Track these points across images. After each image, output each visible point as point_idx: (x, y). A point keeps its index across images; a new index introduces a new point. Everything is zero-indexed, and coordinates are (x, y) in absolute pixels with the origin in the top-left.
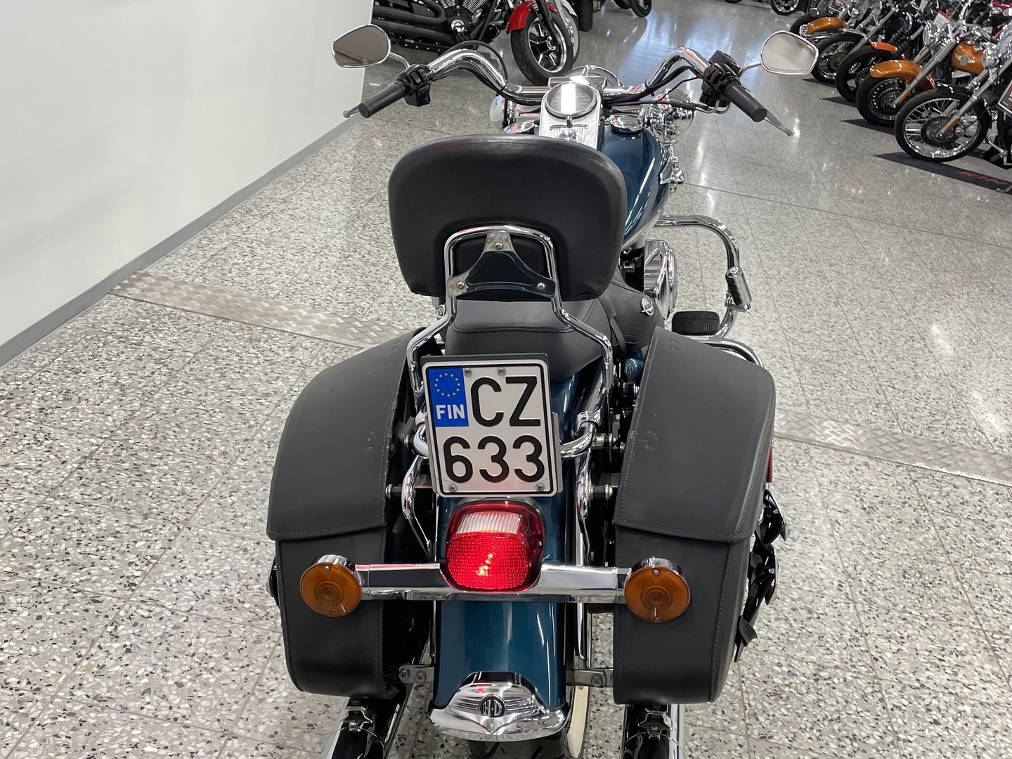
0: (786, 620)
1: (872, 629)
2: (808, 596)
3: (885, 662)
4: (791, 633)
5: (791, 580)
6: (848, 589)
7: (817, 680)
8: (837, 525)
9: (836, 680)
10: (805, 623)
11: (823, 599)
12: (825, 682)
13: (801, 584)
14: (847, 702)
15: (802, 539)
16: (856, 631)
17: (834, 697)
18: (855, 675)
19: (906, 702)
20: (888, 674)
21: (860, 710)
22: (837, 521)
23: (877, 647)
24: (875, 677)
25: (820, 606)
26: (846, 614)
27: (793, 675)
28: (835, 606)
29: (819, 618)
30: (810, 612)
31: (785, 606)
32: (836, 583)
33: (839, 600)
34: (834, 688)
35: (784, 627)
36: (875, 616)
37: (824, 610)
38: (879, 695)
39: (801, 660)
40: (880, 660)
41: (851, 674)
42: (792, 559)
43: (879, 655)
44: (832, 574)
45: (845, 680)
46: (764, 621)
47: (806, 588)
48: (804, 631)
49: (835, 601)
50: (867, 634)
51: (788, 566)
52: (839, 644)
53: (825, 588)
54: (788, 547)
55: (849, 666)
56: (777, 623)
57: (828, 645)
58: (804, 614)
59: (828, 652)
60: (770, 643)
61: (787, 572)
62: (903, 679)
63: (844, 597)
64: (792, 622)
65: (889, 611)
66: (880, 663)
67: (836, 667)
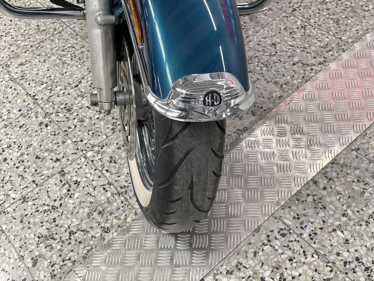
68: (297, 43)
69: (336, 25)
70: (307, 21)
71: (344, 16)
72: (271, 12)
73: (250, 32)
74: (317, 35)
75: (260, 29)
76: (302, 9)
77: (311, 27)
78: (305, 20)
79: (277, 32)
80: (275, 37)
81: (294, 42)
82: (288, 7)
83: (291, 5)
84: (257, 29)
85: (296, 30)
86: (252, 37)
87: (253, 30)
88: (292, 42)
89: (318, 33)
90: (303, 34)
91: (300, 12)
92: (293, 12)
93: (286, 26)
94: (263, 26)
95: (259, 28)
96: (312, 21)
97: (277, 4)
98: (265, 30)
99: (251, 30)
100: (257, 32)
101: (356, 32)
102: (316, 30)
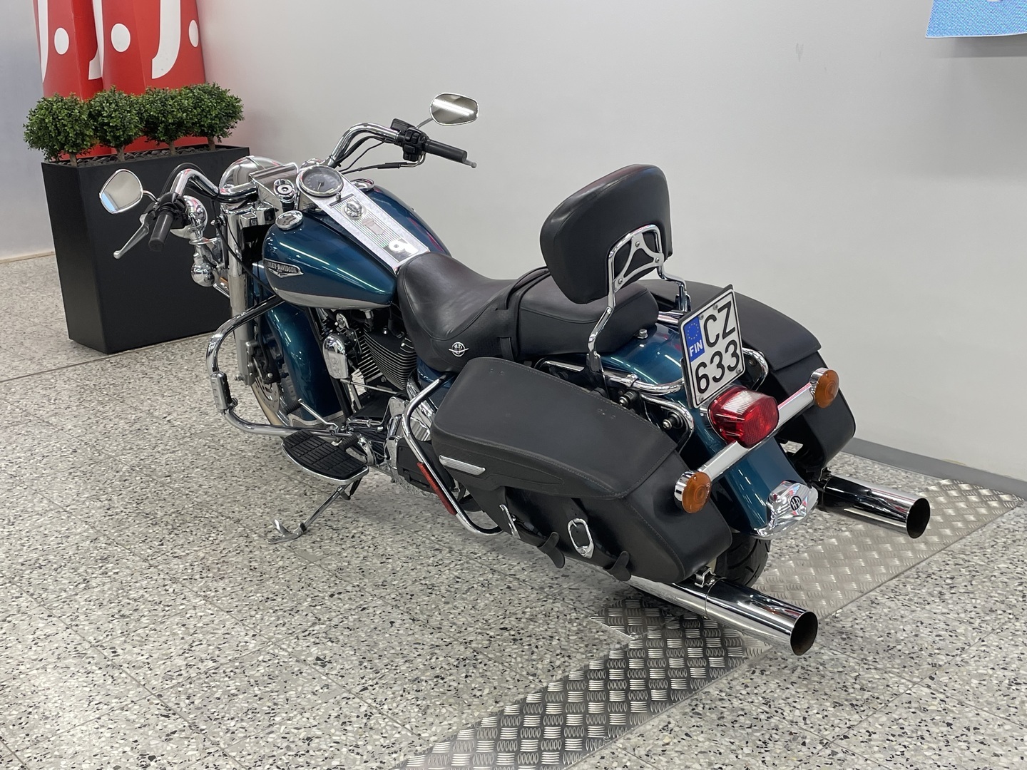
0: (135, 600)
1: (65, 634)
2: (134, 626)
3: (41, 618)
4: (125, 594)
5: (158, 629)
6: (106, 654)
7: (85, 580)
8: (165, 712)
9: (72, 587)
10: (120, 607)
11: (121, 631)
12: (78, 582)
13: (147, 632)
14: (57, 581)
15: (182, 672)
16: (77, 625)
17: (66, 579)
18: (60, 598)
19: (14, 603)
20: (35, 612)
21: (45, 582)
22: (169, 716)
23: (54, 624)
24: (44, 605)
25: (118, 625)
26: (93, 633)
27: (103, 574)
28: (107, 633)
29: (113, 616)
30: (123, 616)
31: (145, 608)
32: (120, 651)
33: (107, 640)
34: (70, 582)
35: (133, 594)
36: (68, 646)
37: (114, 624)
38: (35, 597)
39: (104, 584)
40: (46, 618)
41: (63, 597)
42: (173, 648)
43: (48, 621)
44: (129, 657)
45: (65, 591)
46: (151, 590)
47: (140, 631)
48: (117, 601)
49: (110, 637)
50: (67, 628)
51: (171, 638)
52: (84, 609)
53: (125, 642)
54: (186, 655)
55: (68, 600)
56: (140, 594)
57: (92, 603)
58: (125, 612)
59: (89, 599)
60: (134, 581)
61: (167, 634)
62: (22, 616)
63: (104, 645)
64: (131, 602)
65: (59, 658)
66: (45, 616)
67: (77, 594)
68: (347, 739)
69: (420, 715)
70: (378, 706)
71: (438, 703)
72: (326, 690)
73: (278, 719)
74: (384, 728)
75: (295, 716)
76: (377, 688)
77: (380, 715)
78: (374, 705)
79: (322, 720)
80: (315, 728)
81: (344, 738)
82: (356, 685)
83: (363, 681)
84: (291, 715)
85: (354, 719)
86: (278, 726)
87: (284, 715)
88: (340, 736)
89: (387, 725)
90: (362, 726)
91: (373, 692)
92: (361, 693)
93: (341, 712)
94: (303, 711)
95: (295, 713)
96: (386, 707)
97: (341, 678)
98: (303, 717)
99: (281, 716)
100: (289, 720)
101: (447, 727)
102: (386, 720)
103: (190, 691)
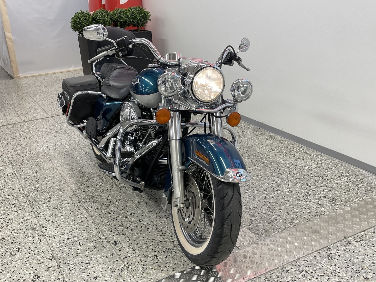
0: (63, 208)
1: (33, 220)
2: (57, 219)
3: (28, 212)
4: (60, 205)
5: (65, 221)
6: (43, 230)
7: (50, 198)
8: (51, 258)
9: (44, 200)
10: (56, 210)
11: (52, 221)
12: (47, 198)
13: (61, 222)
14: (40, 197)
15: (65, 241)
16: (39, 217)
17: (44, 197)
18: (38, 204)
20: (27, 209)
21: (37, 197)
22: (51, 260)
23: (31, 215)
24: (32, 206)
25: (52, 218)
26: (43, 220)
27: (57, 196)
28: (47, 221)
29: (52, 214)
30: (55, 214)
31: (64, 212)
32: (48, 229)
33: (46, 224)
34: (44, 198)
35: (63, 206)
36: (32, 225)
37: (51, 218)
38: (30, 203)
39: (55, 200)
41: (39, 204)
42: (67, 230)
43: (30, 213)
44: (50, 232)
45: (41, 202)
46: (70, 204)
47: (58, 222)
48: (56, 208)
49: (47, 223)
50: (35, 217)
51: (67, 226)
52: (44, 210)
53: (51, 225)
54: (70, 234)
55: (40, 205)
56: (65, 206)
57: (48, 208)
58: (57, 213)
59: (47, 206)
60: (66, 200)
61: (67, 224)
62: (23, 210)
63: (44, 226)
64: (61, 208)
65: (26, 230)
66: (30, 211)
67: (44, 203)
69: (142, 272)
70: (128, 266)
71: (151, 268)
72: (112, 256)
73: (89, 267)
74: (126, 276)
75: (96, 266)
76: (131, 258)
77: (127, 270)
78: (127, 265)
79: (105, 270)
80: (101, 273)
81: (109, 279)
82: (123, 255)
83: (127, 254)
84: (95, 265)
85: (116, 271)
86: (88, 270)
87: (92, 265)
89: (127, 275)
90: (118, 274)
91: (129, 259)
92: (124, 259)
93: (113, 267)
94: (100, 264)
95: (97, 265)
96: (130, 267)
97: (119, 251)
98: (98, 267)
99: (91, 266)
100: (93, 268)
101: (150, 279)
102: (128, 273)
103: (64, 250)
